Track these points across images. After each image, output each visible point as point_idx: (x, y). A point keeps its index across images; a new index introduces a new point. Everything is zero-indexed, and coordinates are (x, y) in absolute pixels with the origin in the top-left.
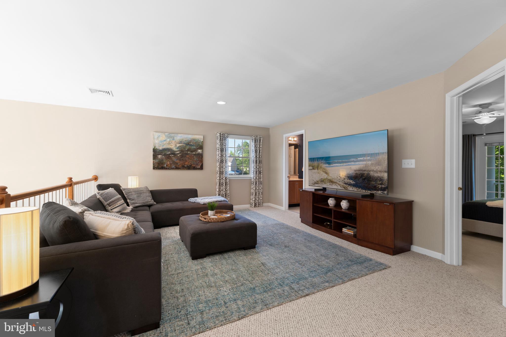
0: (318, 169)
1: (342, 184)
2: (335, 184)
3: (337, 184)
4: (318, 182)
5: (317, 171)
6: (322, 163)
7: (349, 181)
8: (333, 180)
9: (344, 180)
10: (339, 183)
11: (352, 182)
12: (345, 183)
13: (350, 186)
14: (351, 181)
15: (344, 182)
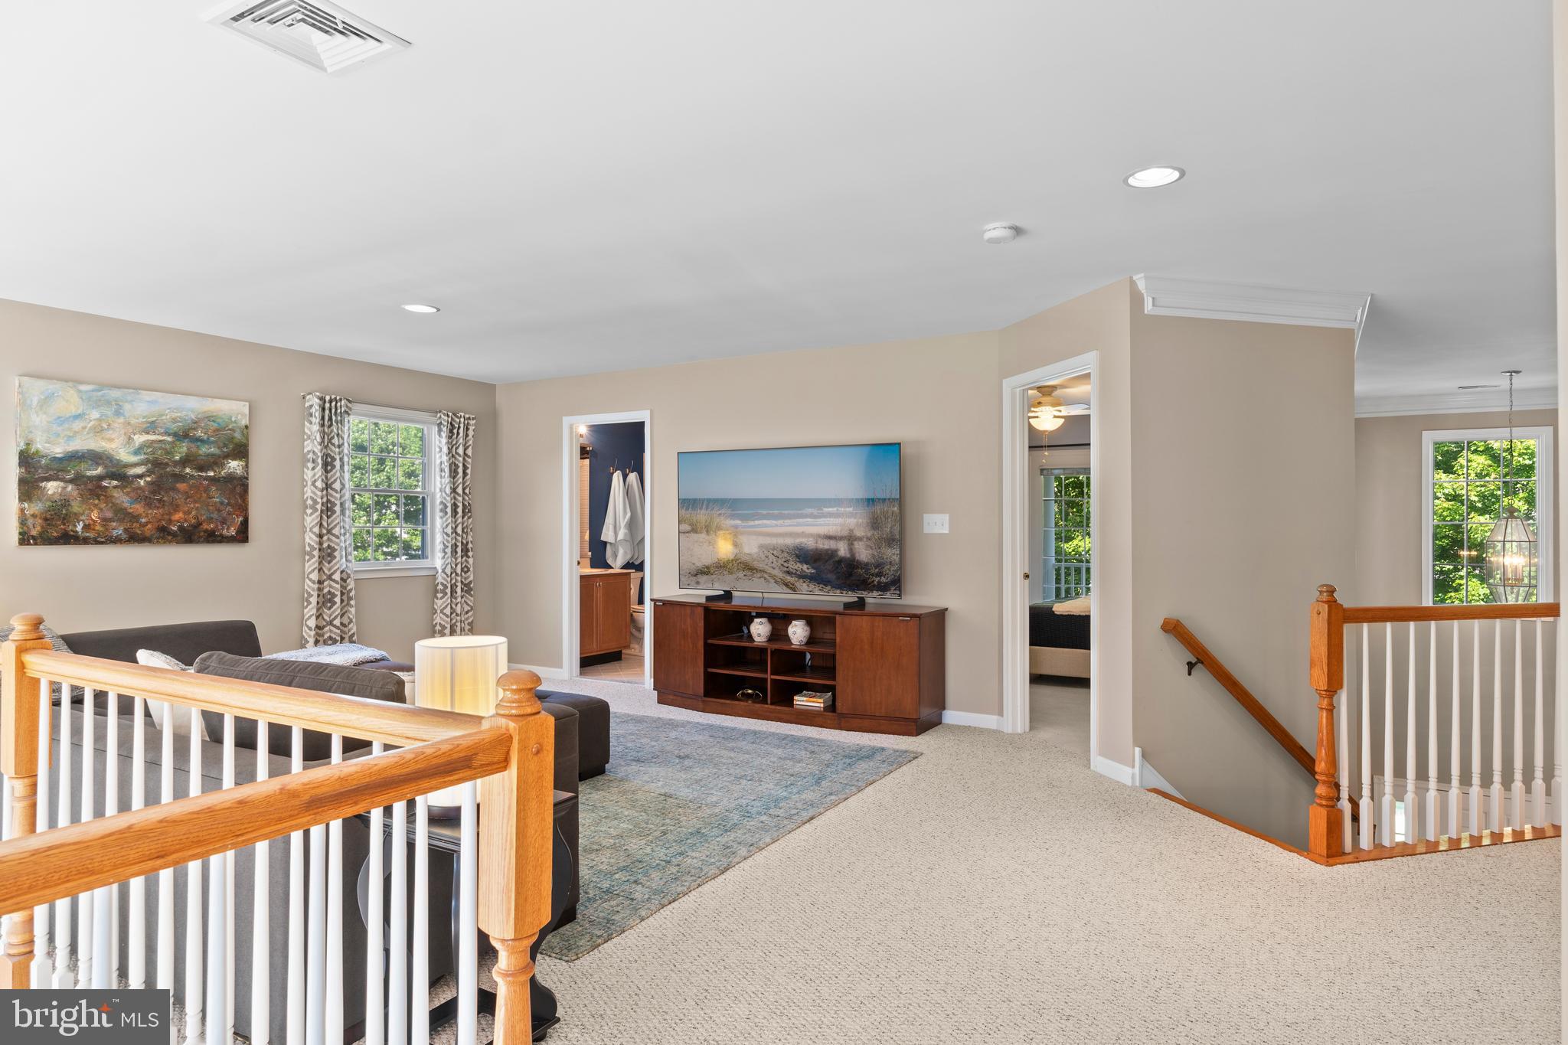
0: (707, 531)
1: (781, 575)
2: (759, 575)
3: (765, 576)
4: (708, 567)
5: (707, 537)
6: (720, 514)
7: (801, 566)
8: (756, 564)
9: (786, 564)
10: (770, 570)
11: (808, 569)
12: (789, 573)
13: (801, 580)
14: (805, 567)
15: (786, 569)
